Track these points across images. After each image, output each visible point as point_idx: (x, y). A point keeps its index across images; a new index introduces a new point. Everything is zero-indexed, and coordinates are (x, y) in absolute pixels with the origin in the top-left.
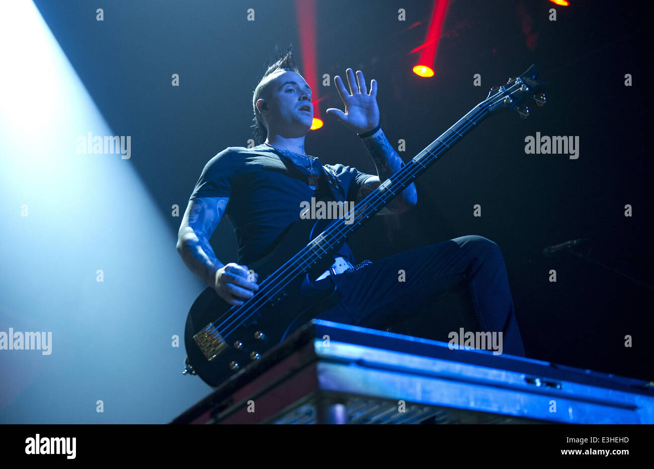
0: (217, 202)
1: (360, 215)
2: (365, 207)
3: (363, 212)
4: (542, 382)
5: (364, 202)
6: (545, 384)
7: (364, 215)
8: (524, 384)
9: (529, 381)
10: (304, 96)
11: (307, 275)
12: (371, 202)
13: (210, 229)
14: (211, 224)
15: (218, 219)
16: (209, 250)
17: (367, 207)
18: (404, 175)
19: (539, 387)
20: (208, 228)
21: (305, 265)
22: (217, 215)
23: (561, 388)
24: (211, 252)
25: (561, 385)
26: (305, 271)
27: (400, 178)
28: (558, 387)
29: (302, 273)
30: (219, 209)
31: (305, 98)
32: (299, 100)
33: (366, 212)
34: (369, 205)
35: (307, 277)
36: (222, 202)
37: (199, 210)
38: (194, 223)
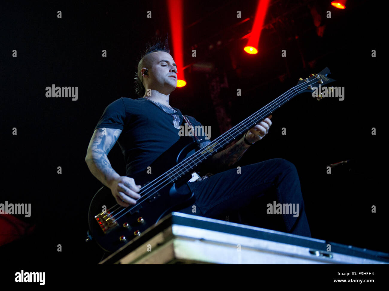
0: (114, 132)
1: (211, 149)
2: (215, 145)
3: (213, 148)
4: (320, 253)
5: (215, 141)
6: (322, 255)
7: (214, 150)
8: (309, 255)
9: (312, 253)
10: (173, 69)
11: (174, 184)
12: (219, 142)
13: (108, 149)
14: (109, 146)
15: (114, 143)
16: (108, 163)
17: (216, 145)
18: (241, 127)
19: (318, 257)
20: (107, 149)
21: (173, 178)
22: (113, 140)
23: (332, 257)
24: (109, 164)
25: (332, 255)
26: (173, 181)
27: (239, 128)
28: (331, 256)
29: (171, 182)
30: (115, 136)
31: (173, 71)
32: (170, 71)
33: (216, 148)
34: (217, 144)
35: (174, 185)
36: (117, 132)
37: (102, 137)
38: (99, 145)
